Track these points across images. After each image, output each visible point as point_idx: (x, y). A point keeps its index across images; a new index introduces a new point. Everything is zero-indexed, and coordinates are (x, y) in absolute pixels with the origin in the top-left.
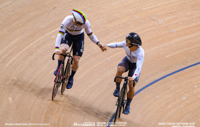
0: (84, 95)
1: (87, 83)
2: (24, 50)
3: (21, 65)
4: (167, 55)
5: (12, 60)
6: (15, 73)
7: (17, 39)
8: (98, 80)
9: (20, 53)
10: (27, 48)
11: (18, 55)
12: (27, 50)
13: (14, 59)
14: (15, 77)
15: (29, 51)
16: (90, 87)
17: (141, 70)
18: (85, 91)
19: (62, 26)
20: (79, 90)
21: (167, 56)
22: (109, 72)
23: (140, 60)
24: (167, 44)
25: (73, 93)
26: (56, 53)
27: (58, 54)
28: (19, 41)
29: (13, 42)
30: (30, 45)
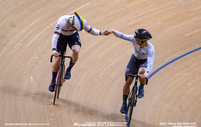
0: (104, 74)
1: (107, 62)
2: (45, 29)
3: (42, 44)
4: (186, 33)
5: (33, 40)
6: (37, 53)
7: (38, 19)
8: (118, 59)
9: (41, 32)
10: (48, 28)
11: (39, 35)
12: (48, 30)
13: (35, 38)
14: (36, 56)
15: (50, 31)
16: (110, 65)
17: (152, 67)
18: (105, 70)
19: (58, 26)
20: (99, 69)
21: (186, 35)
22: (129, 51)
23: (151, 56)
24: (186, 23)
25: (93, 72)
26: (54, 55)
27: (56, 55)
28: (40, 21)
29: (34, 22)
30: (50, 25)
